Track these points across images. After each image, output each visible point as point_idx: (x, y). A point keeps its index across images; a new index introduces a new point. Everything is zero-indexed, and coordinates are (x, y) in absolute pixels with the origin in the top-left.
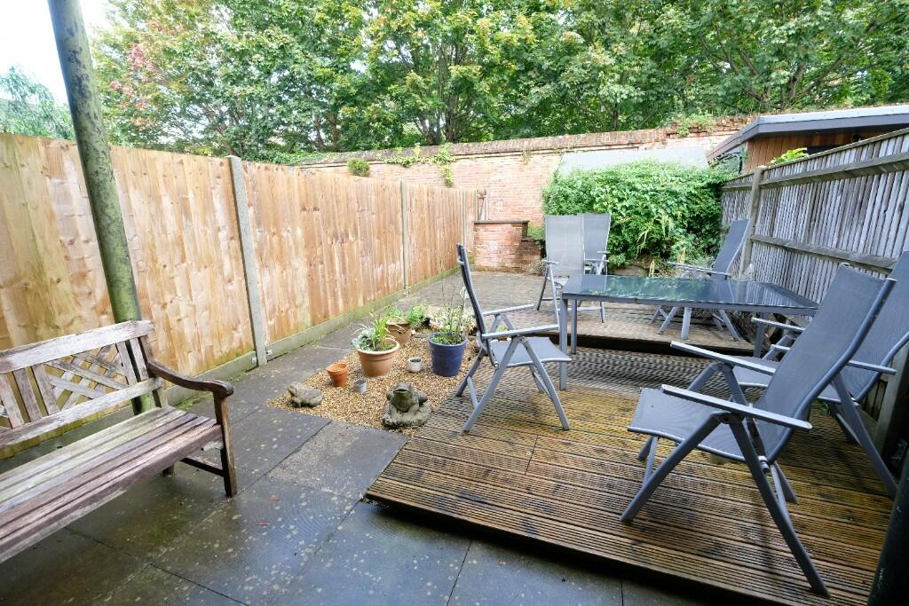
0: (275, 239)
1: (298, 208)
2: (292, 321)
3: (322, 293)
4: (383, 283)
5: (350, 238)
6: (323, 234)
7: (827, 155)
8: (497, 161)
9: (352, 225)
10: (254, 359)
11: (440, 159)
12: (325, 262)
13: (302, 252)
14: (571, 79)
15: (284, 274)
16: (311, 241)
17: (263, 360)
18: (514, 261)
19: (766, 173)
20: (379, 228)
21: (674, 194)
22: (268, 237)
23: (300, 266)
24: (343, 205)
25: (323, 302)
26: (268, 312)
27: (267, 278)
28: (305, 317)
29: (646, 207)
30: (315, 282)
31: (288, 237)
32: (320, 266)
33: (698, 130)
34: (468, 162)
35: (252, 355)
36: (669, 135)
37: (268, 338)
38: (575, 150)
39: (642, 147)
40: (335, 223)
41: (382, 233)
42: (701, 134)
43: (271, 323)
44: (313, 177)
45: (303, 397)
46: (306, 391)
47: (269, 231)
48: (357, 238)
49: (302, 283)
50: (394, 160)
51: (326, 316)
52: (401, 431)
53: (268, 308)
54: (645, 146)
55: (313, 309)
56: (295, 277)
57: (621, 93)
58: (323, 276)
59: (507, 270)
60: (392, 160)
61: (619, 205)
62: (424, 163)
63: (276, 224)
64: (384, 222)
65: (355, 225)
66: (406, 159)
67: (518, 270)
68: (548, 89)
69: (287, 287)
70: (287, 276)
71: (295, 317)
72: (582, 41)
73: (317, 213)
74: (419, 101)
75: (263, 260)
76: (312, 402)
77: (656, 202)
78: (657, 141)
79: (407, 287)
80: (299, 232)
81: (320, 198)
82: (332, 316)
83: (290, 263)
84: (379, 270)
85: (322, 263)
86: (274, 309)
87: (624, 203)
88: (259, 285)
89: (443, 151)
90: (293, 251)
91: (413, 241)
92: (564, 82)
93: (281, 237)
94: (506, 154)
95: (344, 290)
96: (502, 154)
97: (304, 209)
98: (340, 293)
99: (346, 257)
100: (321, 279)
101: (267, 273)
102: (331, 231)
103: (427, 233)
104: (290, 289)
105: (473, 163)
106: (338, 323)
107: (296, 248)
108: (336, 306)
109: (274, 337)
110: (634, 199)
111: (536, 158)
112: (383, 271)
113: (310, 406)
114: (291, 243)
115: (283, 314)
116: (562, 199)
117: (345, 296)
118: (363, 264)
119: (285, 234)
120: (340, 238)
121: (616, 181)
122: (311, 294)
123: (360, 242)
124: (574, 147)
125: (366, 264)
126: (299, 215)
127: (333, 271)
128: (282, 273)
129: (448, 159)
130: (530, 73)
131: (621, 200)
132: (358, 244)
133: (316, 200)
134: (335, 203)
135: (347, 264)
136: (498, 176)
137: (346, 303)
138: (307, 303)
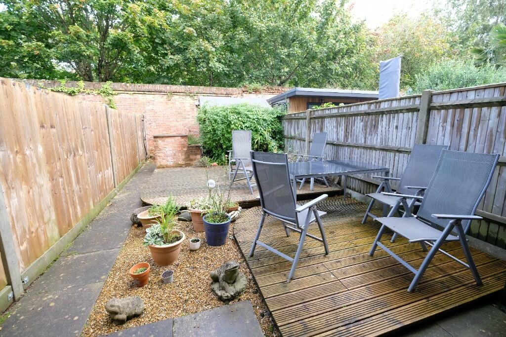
0: (19, 158)
1: (37, 125)
2: (43, 239)
3: (64, 204)
4: (103, 186)
5: (80, 152)
6: (60, 150)
7: (351, 106)
8: (149, 97)
9: (79, 140)
10: (11, 295)
11: (104, 92)
12: (64, 175)
13: (45, 169)
14: (192, 54)
15: (31, 193)
16: (50, 157)
17: (19, 290)
18: (184, 160)
19: (312, 112)
20: (96, 142)
21: (264, 120)
22: (11, 156)
23: (44, 181)
24: (72, 123)
25: (66, 212)
26: (19, 237)
27: (15, 201)
28: (53, 231)
29: (255, 127)
30: (58, 195)
31: (31, 155)
32: (61, 180)
33: (256, 91)
34: (127, 96)
35: (8, 292)
36: (244, 92)
37: (22, 265)
38: (199, 95)
39: (233, 96)
40: (68, 140)
41: (98, 147)
42: (257, 93)
43: (23, 248)
44: (48, 96)
45: (128, 310)
46: (128, 304)
47: (12, 150)
48: (84, 152)
49: (48, 198)
50: (59, 89)
51: (70, 225)
52: (239, 300)
53: (19, 232)
54: (234, 96)
55: (59, 222)
56: (41, 195)
57: (219, 68)
58: (64, 189)
59: (181, 166)
60: (56, 88)
61: (244, 126)
62: (89, 94)
63: (19, 142)
64: (99, 138)
65: (81, 140)
66: (72, 89)
67: (187, 165)
68: (178, 58)
69: (35, 205)
70: (33, 195)
71: (45, 233)
72: (196, 35)
73: (54, 130)
74: (83, 48)
75: (9, 181)
76: (138, 311)
77: (259, 124)
78: (239, 94)
79: (116, 186)
80: (40, 149)
81: (54, 116)
82: (74, 224)
83: (36, 182)
84: (100, 175)
85: (62, 177)
86: (25, 232)
87: (246, 125)
88: (8, 210)
89: (105, 86)
90: (37, 169)
91: (115, 151)
92: (189, 55)
93: (24, 155)
94: (155, 93)
95: (80, 198)
96: (153, 93)
97: (42, 127)
98: (77, 201)
99: (79, 169)
100: (62, 191)
101: (14, 195)
102: (65, 146)
103: (122, 145)
104: (37, 207)
105: (132, 97)
106: (79, 229)
107: (40, 166)
108: (76, 214)
109: (27, 262)
110: (250, 123)
111: (176, 97)
112: (102, 177)
113: (137, 316)
114: (35, 161)
115: (34, 235)
116: (213, 122)
117: (81, 203)
118: (90, 173)
119: (28, 152)
120: (73, 152)
121: (239, 113)
122: (56, 209)
123: (86, 154)
124: (198, 93)
125: (91, 172)
126: (39, 133)
127: (70, 183)
128: (29, 192)
129: (111, 92)
130: (165, 46)
131: (244, 123)
132: (85, 156)
133: (51, 119)
134: (66, 121)
135: (80, 174)
136: (151, 107)
137: (82, 209)
138: (54, 217)
